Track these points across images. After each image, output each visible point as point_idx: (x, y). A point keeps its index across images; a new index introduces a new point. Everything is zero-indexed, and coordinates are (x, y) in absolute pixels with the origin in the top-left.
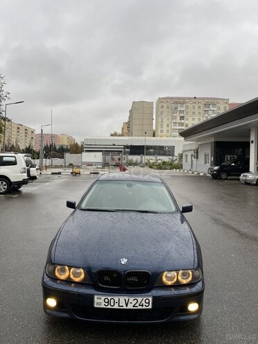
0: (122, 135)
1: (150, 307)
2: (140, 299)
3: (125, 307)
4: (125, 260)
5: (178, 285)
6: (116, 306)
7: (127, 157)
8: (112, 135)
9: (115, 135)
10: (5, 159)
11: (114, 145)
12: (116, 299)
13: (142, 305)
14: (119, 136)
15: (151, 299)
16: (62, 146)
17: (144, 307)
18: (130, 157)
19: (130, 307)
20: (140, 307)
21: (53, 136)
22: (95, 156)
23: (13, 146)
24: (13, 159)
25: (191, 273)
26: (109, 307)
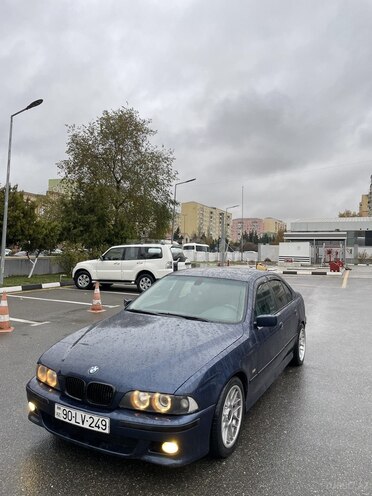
0: (360, 215)
1: (107, 431)
2: (96, 418)
3: (81, 425)
4: (96, 369)
5: (151, 412)
6: (73, 422)
7: (356, 250)
8: (341, 216)
9: (347, 214)
10: (150, 251)
11: (338, 230)
12: (74, 412)
13: (99, 427)
14: (354, 216)
15: (108, 421)
16: (266, 235)
17: (100, 430)
18: (361, 250)
19: (86, 426)
20: (96, 429)
21: (255, 221)
22: (299, 248)
23: (204, 235)
24: (159, 251)
25: (169, 400)
26: (67, 420)
